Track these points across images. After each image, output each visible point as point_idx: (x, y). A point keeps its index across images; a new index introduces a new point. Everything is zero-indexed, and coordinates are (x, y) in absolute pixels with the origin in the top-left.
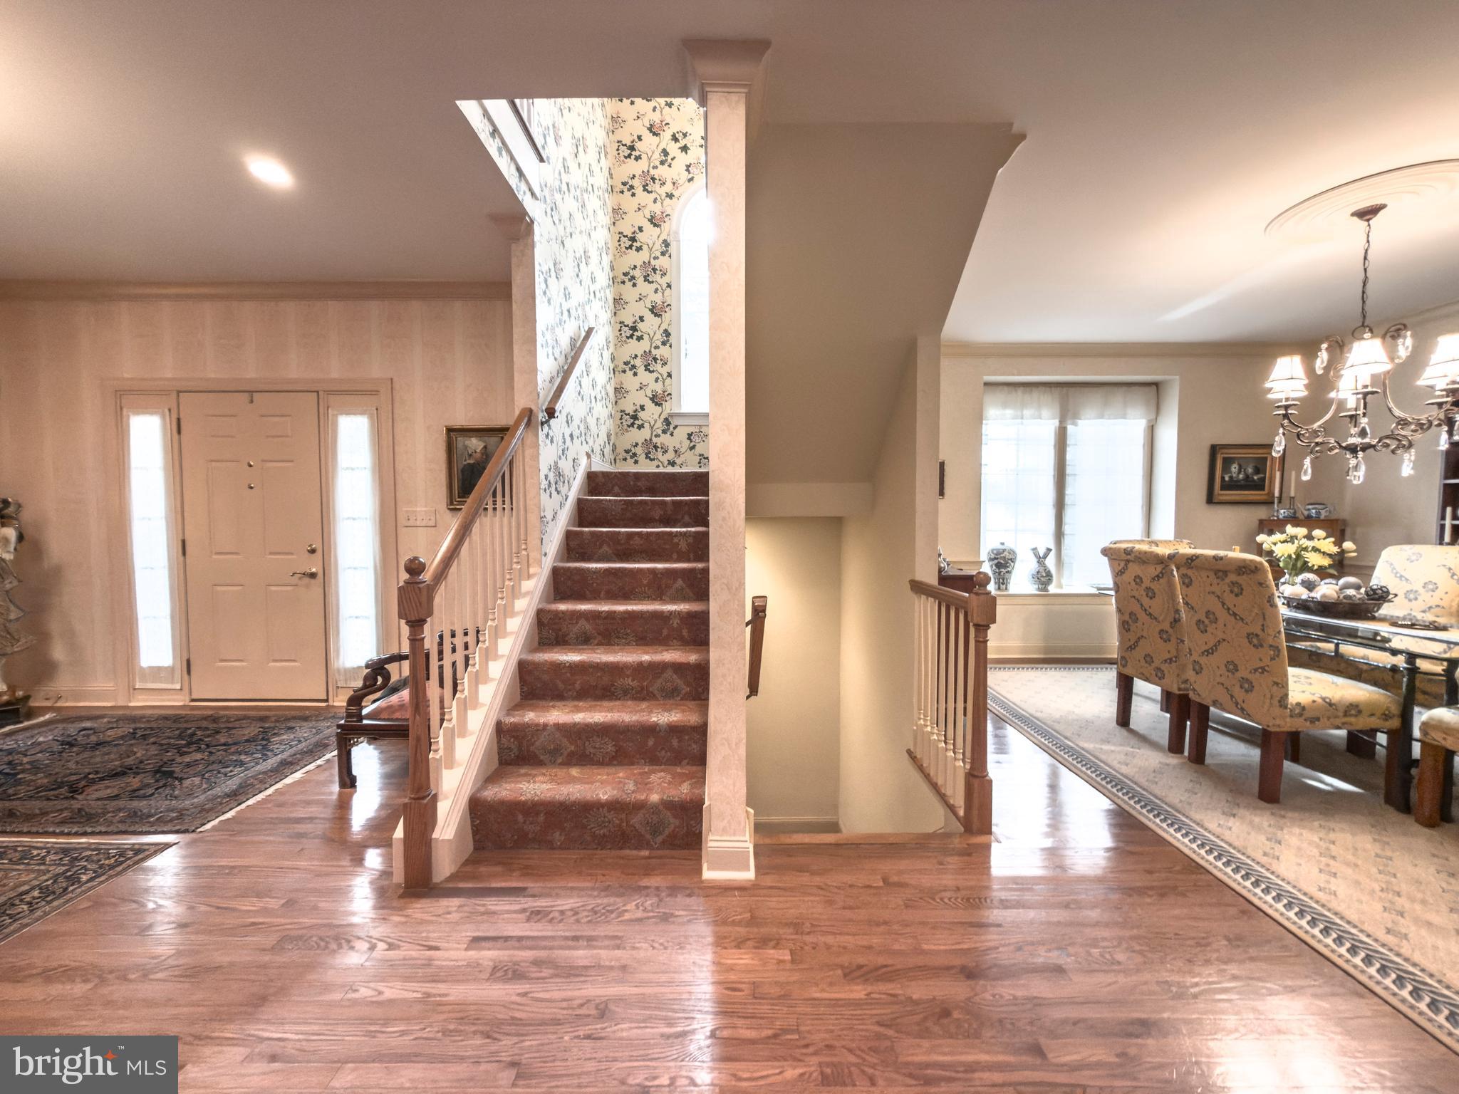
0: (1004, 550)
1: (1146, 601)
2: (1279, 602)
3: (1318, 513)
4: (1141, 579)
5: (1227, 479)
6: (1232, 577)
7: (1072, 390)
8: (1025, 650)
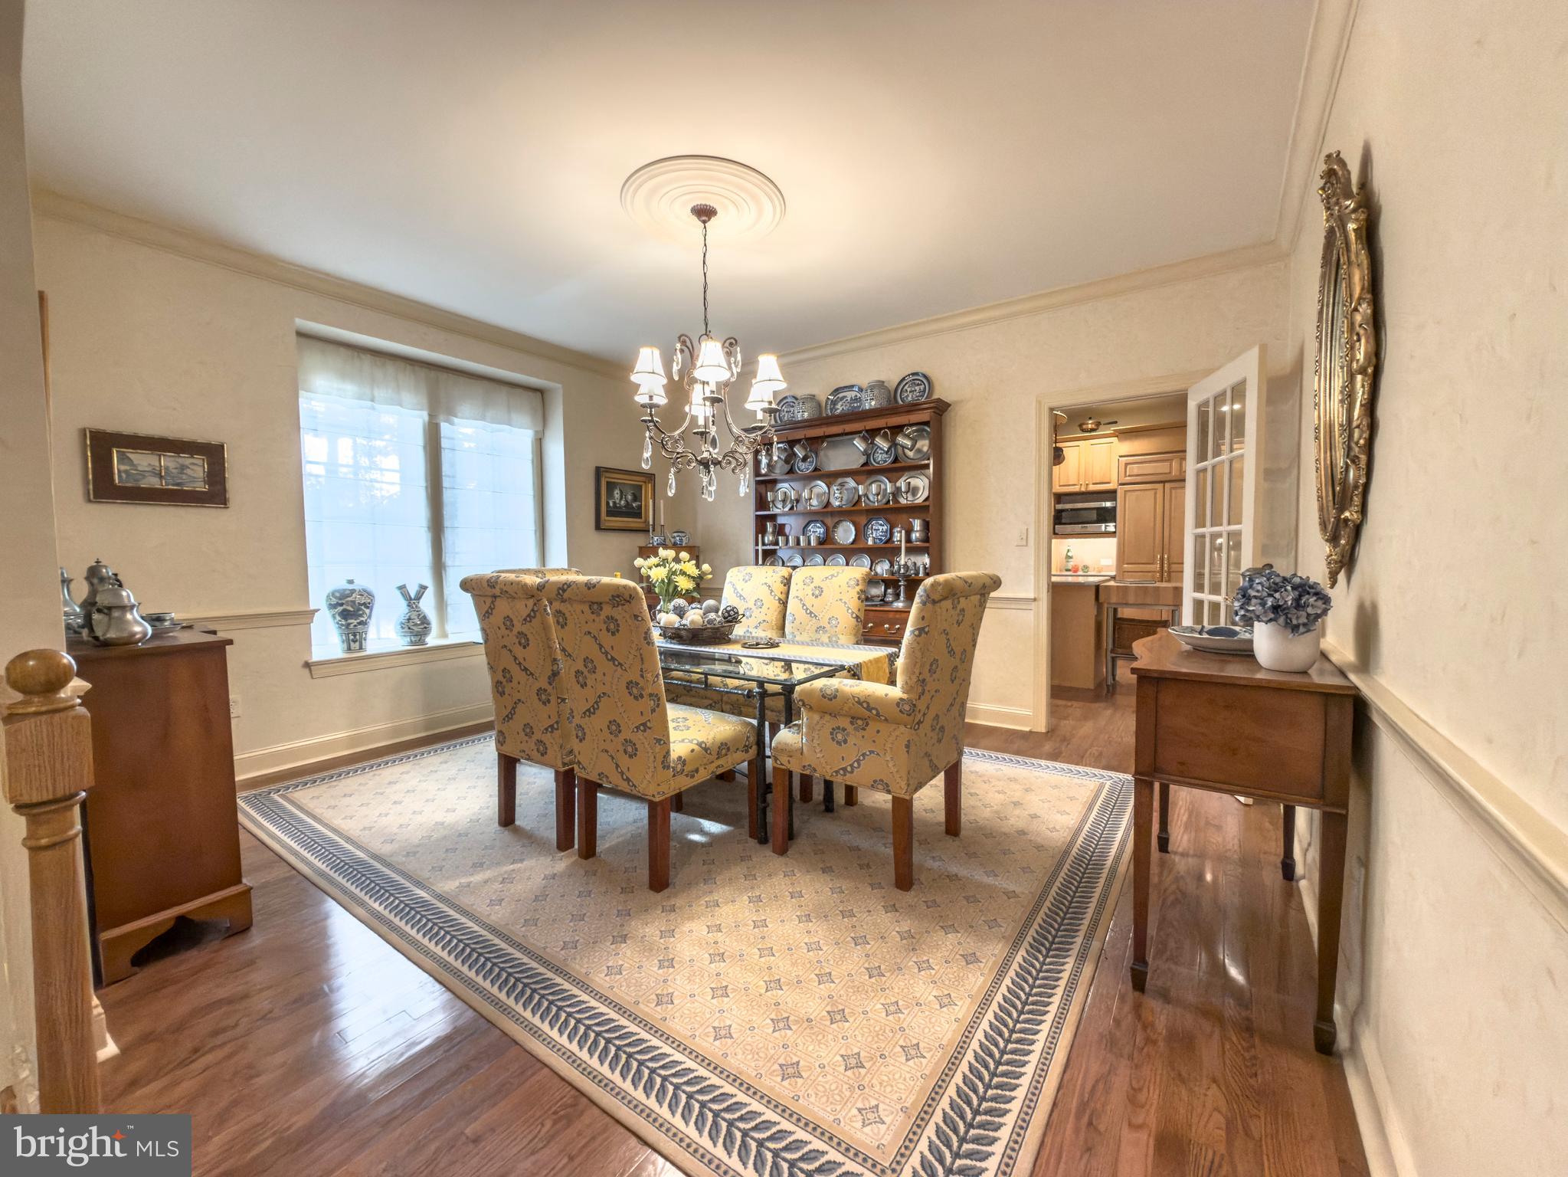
0: (353, 591)
1: (519, 651)
2: (656, 634)
3: (681, 540)
4: (512, 621)
5: (611, 504)
6: (607, 611)
7: (443, 376)
8: (396, 731)
